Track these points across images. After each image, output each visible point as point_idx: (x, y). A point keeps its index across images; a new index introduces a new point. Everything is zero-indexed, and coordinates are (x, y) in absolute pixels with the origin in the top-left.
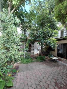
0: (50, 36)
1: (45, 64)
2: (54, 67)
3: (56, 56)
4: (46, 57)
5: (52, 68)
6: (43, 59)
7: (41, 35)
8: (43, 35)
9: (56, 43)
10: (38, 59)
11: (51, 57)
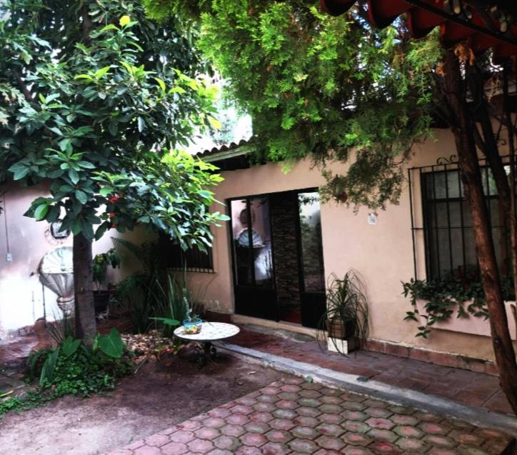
0: (150, 137)
1: (123, 412)
2: (207, 409)
3: (231, 311)
4: (135, 343)
5: (187, 424)
6: (109, 367)
7: (51, 123)
8: (75, 124)
9: (207, 195)
10: (50, 377)
11: (179, 332)
